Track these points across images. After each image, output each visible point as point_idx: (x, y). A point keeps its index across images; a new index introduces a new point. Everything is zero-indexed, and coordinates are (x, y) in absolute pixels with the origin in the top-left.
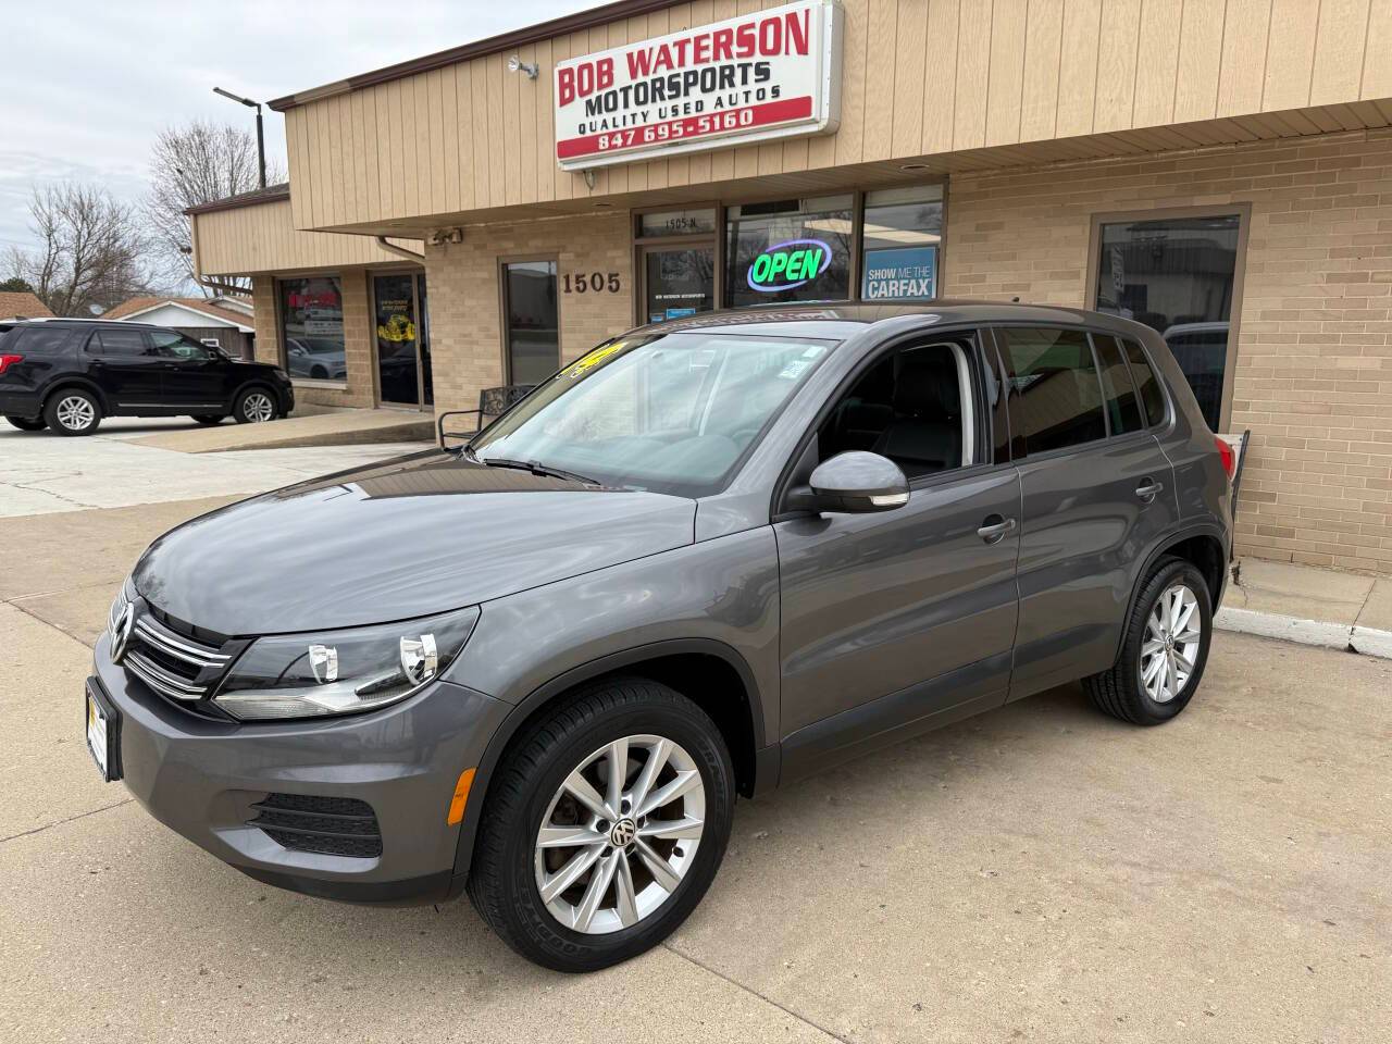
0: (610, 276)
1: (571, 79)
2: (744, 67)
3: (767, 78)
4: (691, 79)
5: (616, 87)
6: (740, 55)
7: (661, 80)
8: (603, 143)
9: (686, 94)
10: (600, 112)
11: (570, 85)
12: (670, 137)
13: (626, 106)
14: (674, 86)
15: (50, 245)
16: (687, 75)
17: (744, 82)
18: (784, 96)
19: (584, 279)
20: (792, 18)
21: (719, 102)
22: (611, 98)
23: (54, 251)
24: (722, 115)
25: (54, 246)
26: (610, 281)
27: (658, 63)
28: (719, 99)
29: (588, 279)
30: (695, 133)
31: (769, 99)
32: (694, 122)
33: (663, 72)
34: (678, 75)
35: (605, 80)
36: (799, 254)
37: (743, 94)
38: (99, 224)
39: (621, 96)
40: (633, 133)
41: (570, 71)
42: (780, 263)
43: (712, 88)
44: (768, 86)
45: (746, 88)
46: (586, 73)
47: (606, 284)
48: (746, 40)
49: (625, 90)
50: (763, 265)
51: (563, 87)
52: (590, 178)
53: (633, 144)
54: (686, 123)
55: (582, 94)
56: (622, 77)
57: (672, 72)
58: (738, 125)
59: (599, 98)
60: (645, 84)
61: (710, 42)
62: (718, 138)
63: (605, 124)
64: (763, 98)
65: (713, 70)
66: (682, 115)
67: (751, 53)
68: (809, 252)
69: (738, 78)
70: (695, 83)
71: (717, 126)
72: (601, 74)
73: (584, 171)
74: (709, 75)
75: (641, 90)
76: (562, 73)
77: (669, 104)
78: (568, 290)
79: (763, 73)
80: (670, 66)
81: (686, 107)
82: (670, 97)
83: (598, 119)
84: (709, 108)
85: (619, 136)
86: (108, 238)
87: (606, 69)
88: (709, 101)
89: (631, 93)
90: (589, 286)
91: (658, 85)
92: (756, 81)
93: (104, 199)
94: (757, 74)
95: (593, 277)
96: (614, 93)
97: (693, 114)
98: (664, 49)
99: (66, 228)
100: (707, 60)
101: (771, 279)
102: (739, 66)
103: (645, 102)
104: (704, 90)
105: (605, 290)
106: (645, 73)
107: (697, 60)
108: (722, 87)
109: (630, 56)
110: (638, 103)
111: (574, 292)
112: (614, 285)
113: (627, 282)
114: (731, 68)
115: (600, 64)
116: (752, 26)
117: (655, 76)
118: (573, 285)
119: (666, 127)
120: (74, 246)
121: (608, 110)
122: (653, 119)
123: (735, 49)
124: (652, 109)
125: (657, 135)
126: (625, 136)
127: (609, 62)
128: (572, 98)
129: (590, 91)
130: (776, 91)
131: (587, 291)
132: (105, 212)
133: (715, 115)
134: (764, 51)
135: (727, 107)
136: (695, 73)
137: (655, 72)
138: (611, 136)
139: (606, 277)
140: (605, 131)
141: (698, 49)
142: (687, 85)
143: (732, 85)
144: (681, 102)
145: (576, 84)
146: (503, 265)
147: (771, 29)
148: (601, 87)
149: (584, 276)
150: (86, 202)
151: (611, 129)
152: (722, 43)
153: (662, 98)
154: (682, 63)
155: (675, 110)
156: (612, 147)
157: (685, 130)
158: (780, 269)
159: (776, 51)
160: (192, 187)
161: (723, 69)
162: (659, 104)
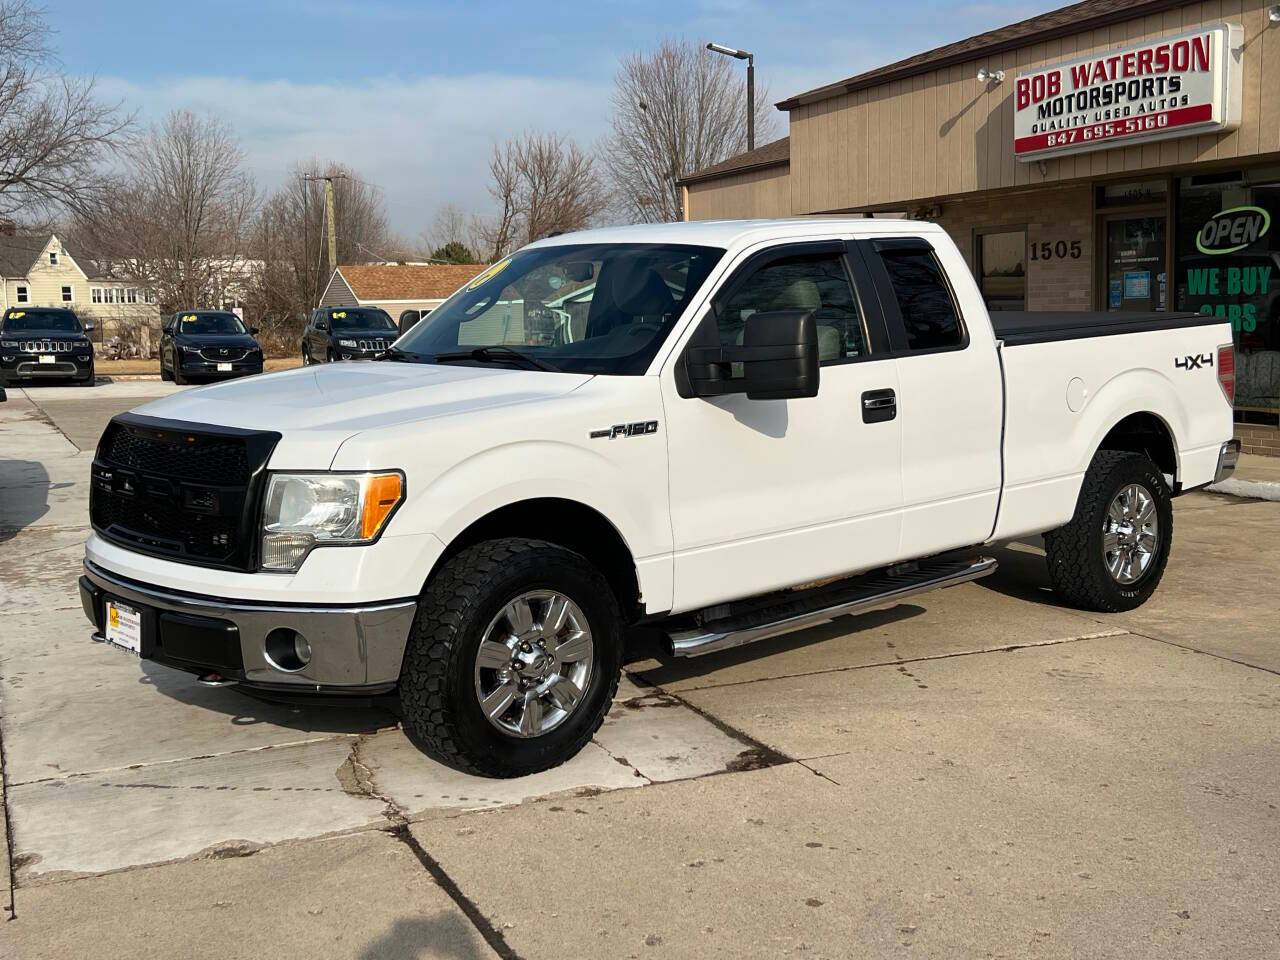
0: (1073, 243)
1: (1027, 88)
2: (1161, 80)
3: (1178, 89)
4: (1120, 90)
5: (1063, 94)
6: (1158, 71)
7: (1098, 89)
8: (1051, 141)
9: (1117, 101)
10: (1049, 115)
11: (1026, 93)
12: (1104, 136)
13: (1070, 110)
14: (1107, 95)
15: (507, 207)
16: (1117, 85)
17: (1161, 92)
18: (1191, 104)
19: (1050, 247)
20: (1197, 42)
21: (1142, 108)
22: (1058, 104)
23: (510, 214)
24: (1144, 118)
25: (510, 208)
26: (1073, 248)
27: (1095, 76)
28: (1142, 105)
29: (1052, 247)
30: (1123, 132)
31: (1179, 106)
32: (1122, 123)
33: (1099, 83)
34: (1111, 86)
35: (1054, 89)
36: (1240, 220)
37: (1160, 102)
38: (558, 176)
39: (1065, 103)
40: (1074, 133)
41: (1026, 82)
42: (1224, 228)
43: (1137, 97)
44: (1179, 96)
45: (1162, 98)
46: (1038, 83)
47: (1069, 251)
48: (1163, 60)
49: (1069, 97)
50: (1210, 230)
51: (1020, 94)
52: (1044, 168)
53: (1075, 141)
54: (1117, 124)
55: (1036, 100)
56: (1066, 87)
57: (1107, 84)
58: (1156, 126)
59: (1049, 104)
60: (1085, 93)
61: (1135, 61)
62: (1142, 136)
63: (1053, 125)
64: (1176, 105)
65: (1137, 82)
66: (1112, 118)
67: (1166, 69)
68: (1251, 219)
69: (1155, 90)
70: (1123, 93)
71: (1140, 128)
72: (1051, 84)
73: (1038, 162)
74: (1134, 86)
75: (1082, 97)
76: (1020, 83)
77: (1102, 110)
78: (1035, 258)
79: (1175, 85)
80: (1105, 79)
81: (1117, 112)
82: (1105, 104)
83: (1047, 122)
84: (1134, 112)
85: (1064, 135)
86: (565, 196)
87: (1055, 80)
88: (1134, 107)
89: (1074, 100)
90: (1054, 253)
91: (1095, 94)
92: (1171, 91)
93: (565, 150)
94: (1171, 86)
95: (1058, 245)
96: (1061, 100)
97: (1121, 117)
98: (1100, 65)
99: (524, 186)
100: (1133, 74)
101: (1217, 243)
102: (1157, 79)
103: (1085, 107)
104: (1131, 98)
105: (1068, 257)
106: (1085, 83)
107: (1126, 74)
108: (1144, 96)
109: (1074, 70)
110: (1079, 108)
111: (1041, 259)
112: (1076, 251)
113: (1088, 248)
114: (1151, 80)
115: (1050, 76)
116: (1167, 47)
117: (1093, 87)
118: (1039, 253)
119: (1101, 128)
120: (530, 207)
121: (1056, 114)
122: (1090, 121)
123: (1153, 66)
124: (1090, 114)
125: (1094, 134)
126: (1069, 136)
127: (1058, 74)
128: (1027, 104)
129: (1042, 98)
130: (1185, 100)
131: (1052, 258)
132: (565, 164)
133: (1137, 118)
134: (1176, 68)
135: (1147, 112)
136: (1124, 84)
137: (1093, 83)
138: (1058, 135)
139: (1069, 245)
140: (1053, 131)
141: (1126, 65)
142: (1118, 94)
143: (1152, 94)
144: (1112, 108)
145: (1030, 92)
146: (978, 236)
147: (1180, 51)
148: (1051, 94)
149: (1049, 244)
150: (546, 155)
151: (1057, 129)
152: (1144, 59)
153: (1098, 104)
154: (1113, 76)
155: (1108, 114)
156: (1058, 144)
157: (1116, 131)
158: (1225, 233)
159: (1184, 68)
160: (655, 122)
161: (1145, 81)
162: (1096, 110)
